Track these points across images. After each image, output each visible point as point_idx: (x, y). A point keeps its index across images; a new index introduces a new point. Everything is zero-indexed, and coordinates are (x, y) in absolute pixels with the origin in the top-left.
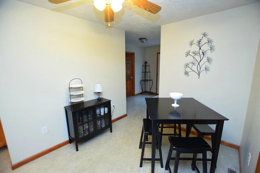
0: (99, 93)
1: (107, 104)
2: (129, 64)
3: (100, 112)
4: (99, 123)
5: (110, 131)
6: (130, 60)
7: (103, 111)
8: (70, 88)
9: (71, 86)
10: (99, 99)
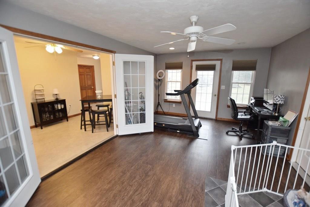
0: (56, 94)
1: (63, 102)
2: (89, 75)
3: (58, 107)
4: (57, 114)
5: (66, 120)
6: (90, 72)
7: (60, 107)
8: (35, 90)
9: (35, 89)
10: (57, 99)
